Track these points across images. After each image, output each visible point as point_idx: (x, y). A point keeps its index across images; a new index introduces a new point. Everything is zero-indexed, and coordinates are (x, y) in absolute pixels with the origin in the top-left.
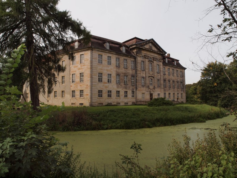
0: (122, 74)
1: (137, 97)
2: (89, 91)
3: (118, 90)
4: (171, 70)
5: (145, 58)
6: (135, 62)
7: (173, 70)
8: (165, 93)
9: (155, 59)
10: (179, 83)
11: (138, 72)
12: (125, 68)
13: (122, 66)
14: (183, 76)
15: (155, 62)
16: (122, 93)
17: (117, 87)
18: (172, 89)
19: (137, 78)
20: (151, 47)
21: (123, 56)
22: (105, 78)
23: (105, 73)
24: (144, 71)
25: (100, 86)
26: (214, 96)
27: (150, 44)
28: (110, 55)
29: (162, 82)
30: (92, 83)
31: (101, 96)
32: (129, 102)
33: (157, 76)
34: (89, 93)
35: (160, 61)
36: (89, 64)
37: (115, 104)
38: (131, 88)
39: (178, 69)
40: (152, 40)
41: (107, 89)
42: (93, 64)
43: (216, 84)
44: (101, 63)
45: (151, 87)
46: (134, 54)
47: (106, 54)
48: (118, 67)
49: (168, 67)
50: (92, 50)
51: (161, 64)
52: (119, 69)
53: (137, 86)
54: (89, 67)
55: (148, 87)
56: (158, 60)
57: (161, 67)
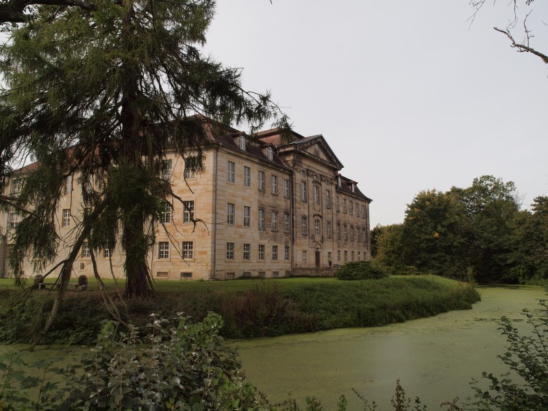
0: (268, 208)
1: (295, 259)
2: (210, 245)
3: (263, 242)
4: (348, 203)
5: (308, 175)
6: (291, 183)
7: (351, 202)
8: (339, 251)
9: (324, 178)
10: (361, 231)
11: (297, 205)
12: (273, 195)
13: (268, 191)
14: (366, 216)
15: (323, 184)
16: (268, 251)
17: (260, 237)
18: (349, 244)
19: (294, 217)
20: (317, 152)
21: (270, 168)
22: (239, 216)
23: (240, 203)
24: (306, 202)
25: (230, 234)
26: (434, 259)
27: (316, 146)
28: (249, 164)
29: (335, 227)
30: (215, 226)
31: (232, 257)
32: (281, 270)
33: (327, 215)
34: (210, 249)
35: (332, 183)
36: (211, 183)
37: (256, 274)
38: (284, 238)
39: (358, 202)
40: (321, 137)
41: (243, 240)
42: (219, 182)
43: (437, 235)
44: (233, 181)
45: (318, 238)
46: (289, 165)
47: (241, 160)
48: (262, 191)
49: (343, 196)
50: (217, 150)
51: (333, 188)
52: (264, 196)
53: (295, 236)
54: (211, 188)
55: (313, 237)
56: (328, 181)
57: (334, 195)
